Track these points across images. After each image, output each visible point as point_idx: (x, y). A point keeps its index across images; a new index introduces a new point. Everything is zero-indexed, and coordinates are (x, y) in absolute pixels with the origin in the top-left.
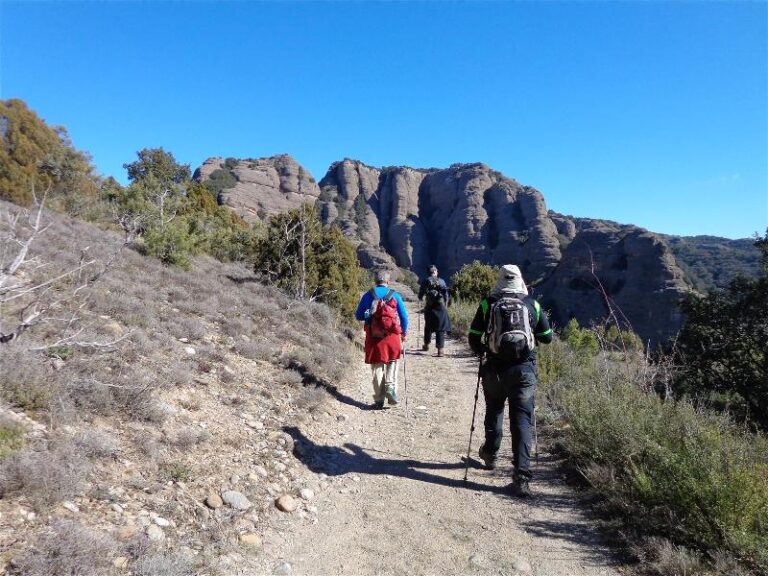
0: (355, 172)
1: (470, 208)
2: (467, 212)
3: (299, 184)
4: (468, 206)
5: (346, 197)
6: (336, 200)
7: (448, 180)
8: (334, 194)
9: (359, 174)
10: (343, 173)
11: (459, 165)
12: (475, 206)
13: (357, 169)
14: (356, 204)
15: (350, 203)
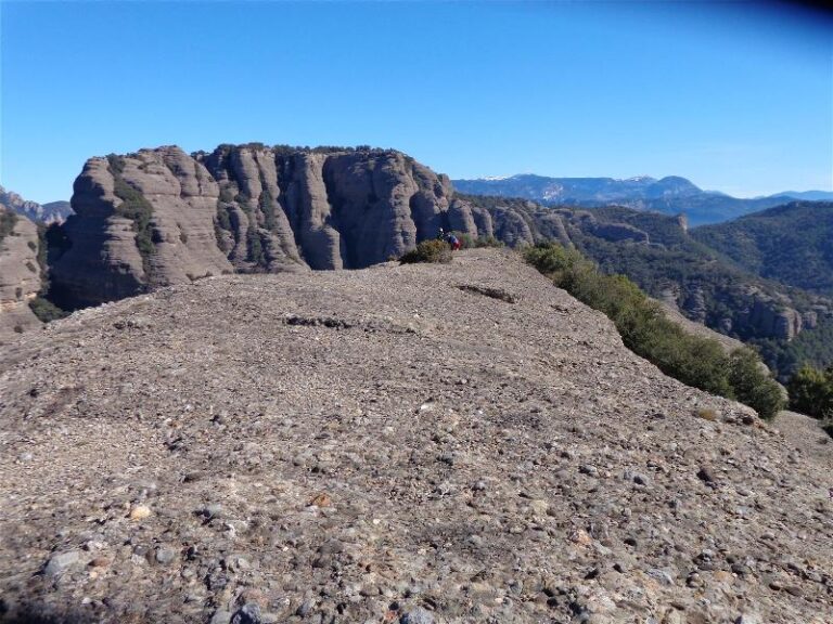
0: (254, 163)
1: (398, 219)
2: (394, 224)
3: (199, 185)
4: (395, 217)
5: (249, 195)
6: (237, 199)
7: (358, 169)
8: (235, 192)
9: (259, 166)
10: (242, 166)
11: (366, 148)
12: (403, 216)
13: (255, 159)
14: (261, 205)
15: (255, 202)
